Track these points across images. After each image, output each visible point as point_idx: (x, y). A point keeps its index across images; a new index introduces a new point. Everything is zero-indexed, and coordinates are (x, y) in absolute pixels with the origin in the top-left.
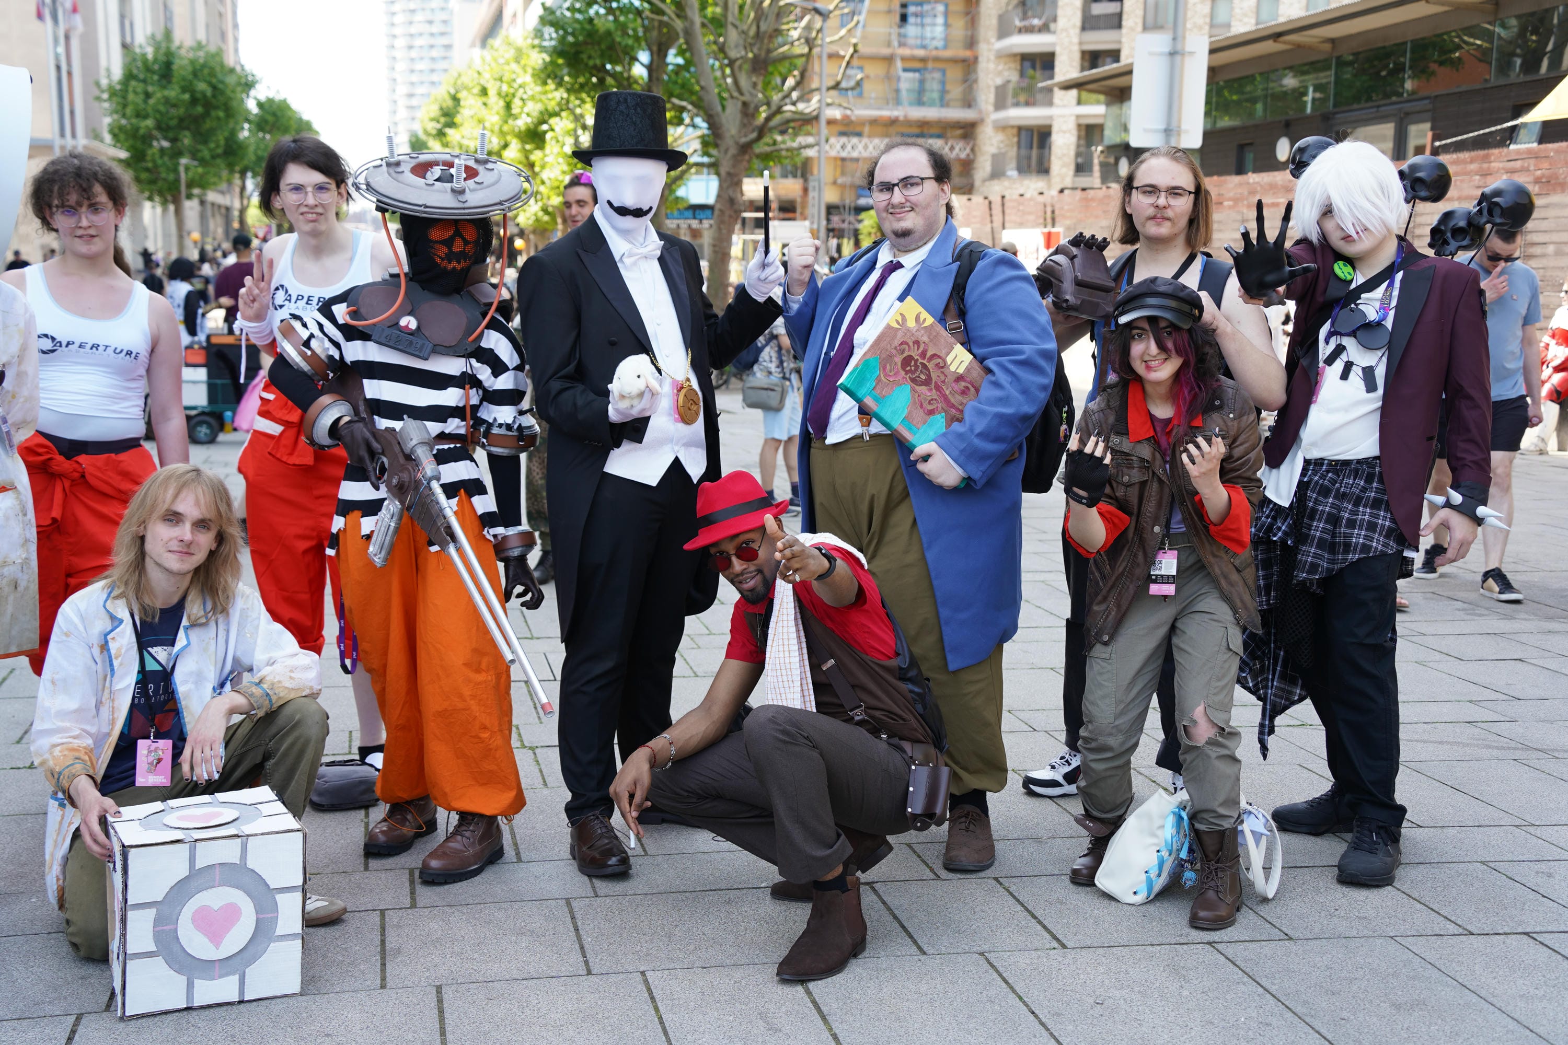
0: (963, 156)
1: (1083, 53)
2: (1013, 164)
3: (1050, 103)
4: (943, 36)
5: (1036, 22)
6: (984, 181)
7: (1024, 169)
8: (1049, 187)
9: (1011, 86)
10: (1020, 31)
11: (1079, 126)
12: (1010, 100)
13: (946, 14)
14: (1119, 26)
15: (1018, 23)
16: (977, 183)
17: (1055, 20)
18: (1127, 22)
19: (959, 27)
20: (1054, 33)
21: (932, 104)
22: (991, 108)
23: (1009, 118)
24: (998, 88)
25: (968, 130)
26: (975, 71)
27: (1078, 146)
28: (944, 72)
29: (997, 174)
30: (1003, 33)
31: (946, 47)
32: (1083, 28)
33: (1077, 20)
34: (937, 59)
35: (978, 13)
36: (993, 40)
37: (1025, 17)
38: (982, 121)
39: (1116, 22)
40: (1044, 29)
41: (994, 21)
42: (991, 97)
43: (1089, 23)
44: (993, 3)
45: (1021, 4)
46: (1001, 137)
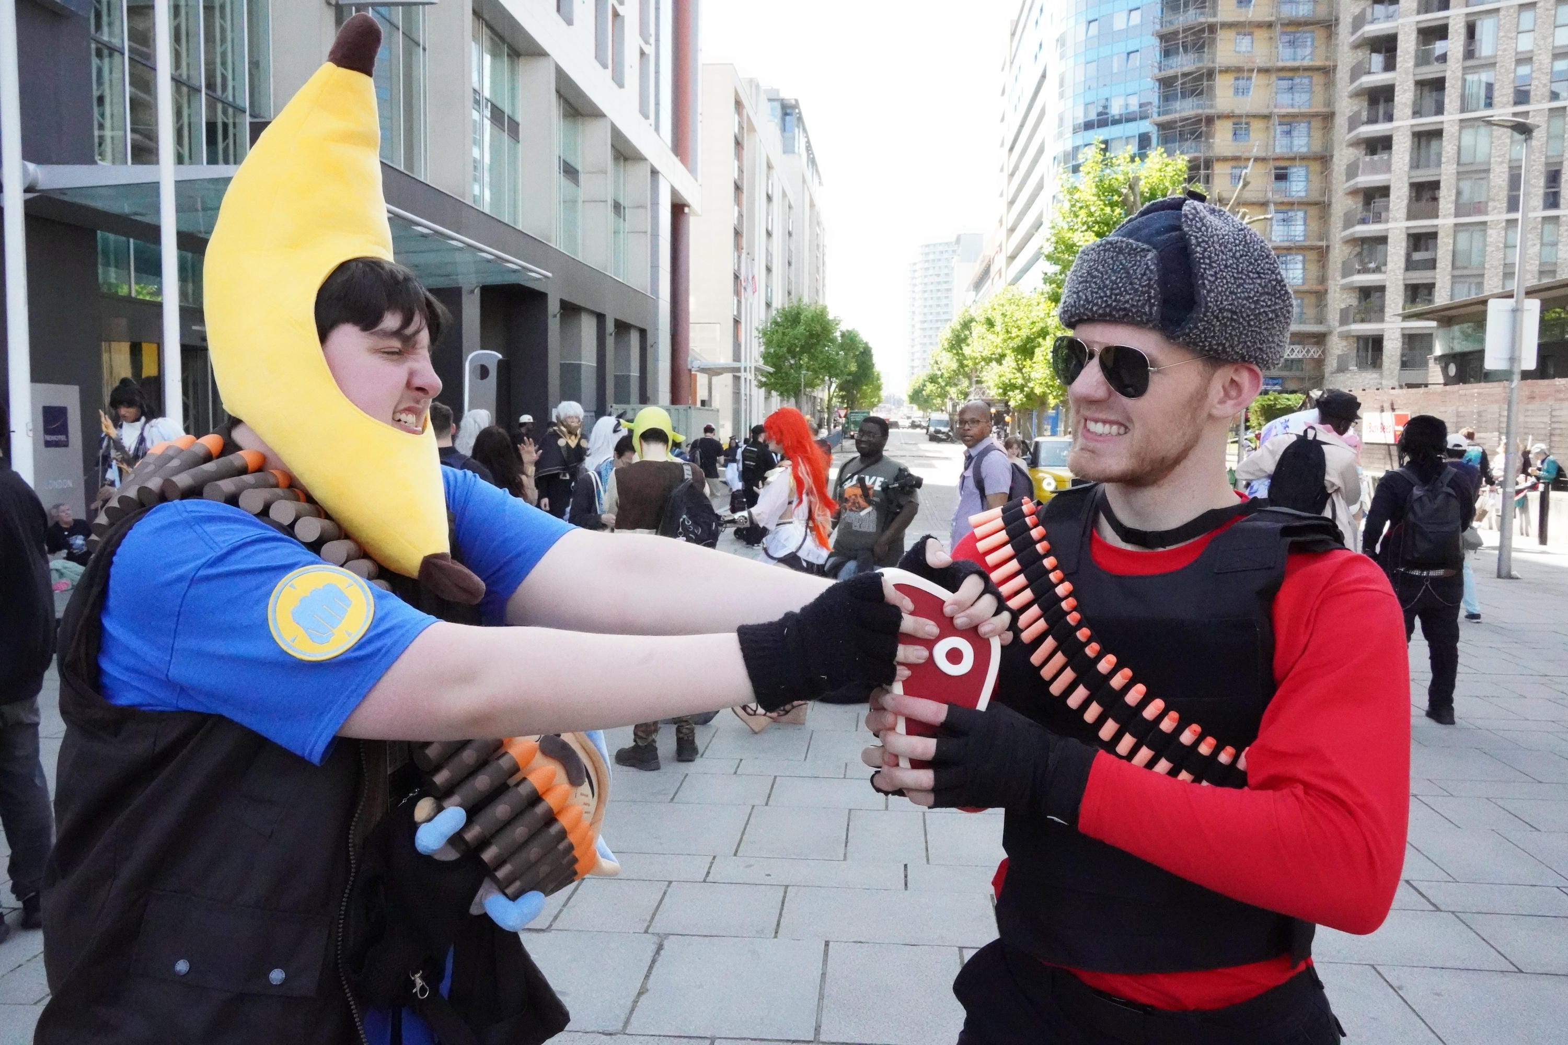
0: (1316, 356)
1: (1407, 286)
2: (1354, 363)
3: (1382, 320)
4: (1301, 276)
5: (1371, 265)
6: (1333, 373)
7: (1362, 365)
8: (1382, 377)
9: (1352, 309)
10: (1359, 272)
11: (1404, 335)
12: (1351, 319)
13: (1304, 262)
14: (1434, 268)
15: (1357, 267)
16: (1326, 375)
17: (1385, 264)
18: (1440, 264)
19: (1313, 269)
20: (1385, 272)
22: (1337, 324)
23: (1349, 331)
24: (1342, 310)
25: (1320, 339)
26: (1325, 299)
27: (1403, 349)
28: (1302, 302)
29: (1342, 369)
30: (1346, 272)
31: (1303, 284)
32: (1407, 269)
33: (1402, 263)
35: (1328, 260)
36: (1339, 278)
37: (1362, 262)
38: (1330, 333)
39: (1432, 264)
40: (1378, 270)
41: (1340, 266)
42: (1338, 317)
43: (1410, 265)
44: (1339, 253)
45: (1360, 254)
46: (1344, 343)
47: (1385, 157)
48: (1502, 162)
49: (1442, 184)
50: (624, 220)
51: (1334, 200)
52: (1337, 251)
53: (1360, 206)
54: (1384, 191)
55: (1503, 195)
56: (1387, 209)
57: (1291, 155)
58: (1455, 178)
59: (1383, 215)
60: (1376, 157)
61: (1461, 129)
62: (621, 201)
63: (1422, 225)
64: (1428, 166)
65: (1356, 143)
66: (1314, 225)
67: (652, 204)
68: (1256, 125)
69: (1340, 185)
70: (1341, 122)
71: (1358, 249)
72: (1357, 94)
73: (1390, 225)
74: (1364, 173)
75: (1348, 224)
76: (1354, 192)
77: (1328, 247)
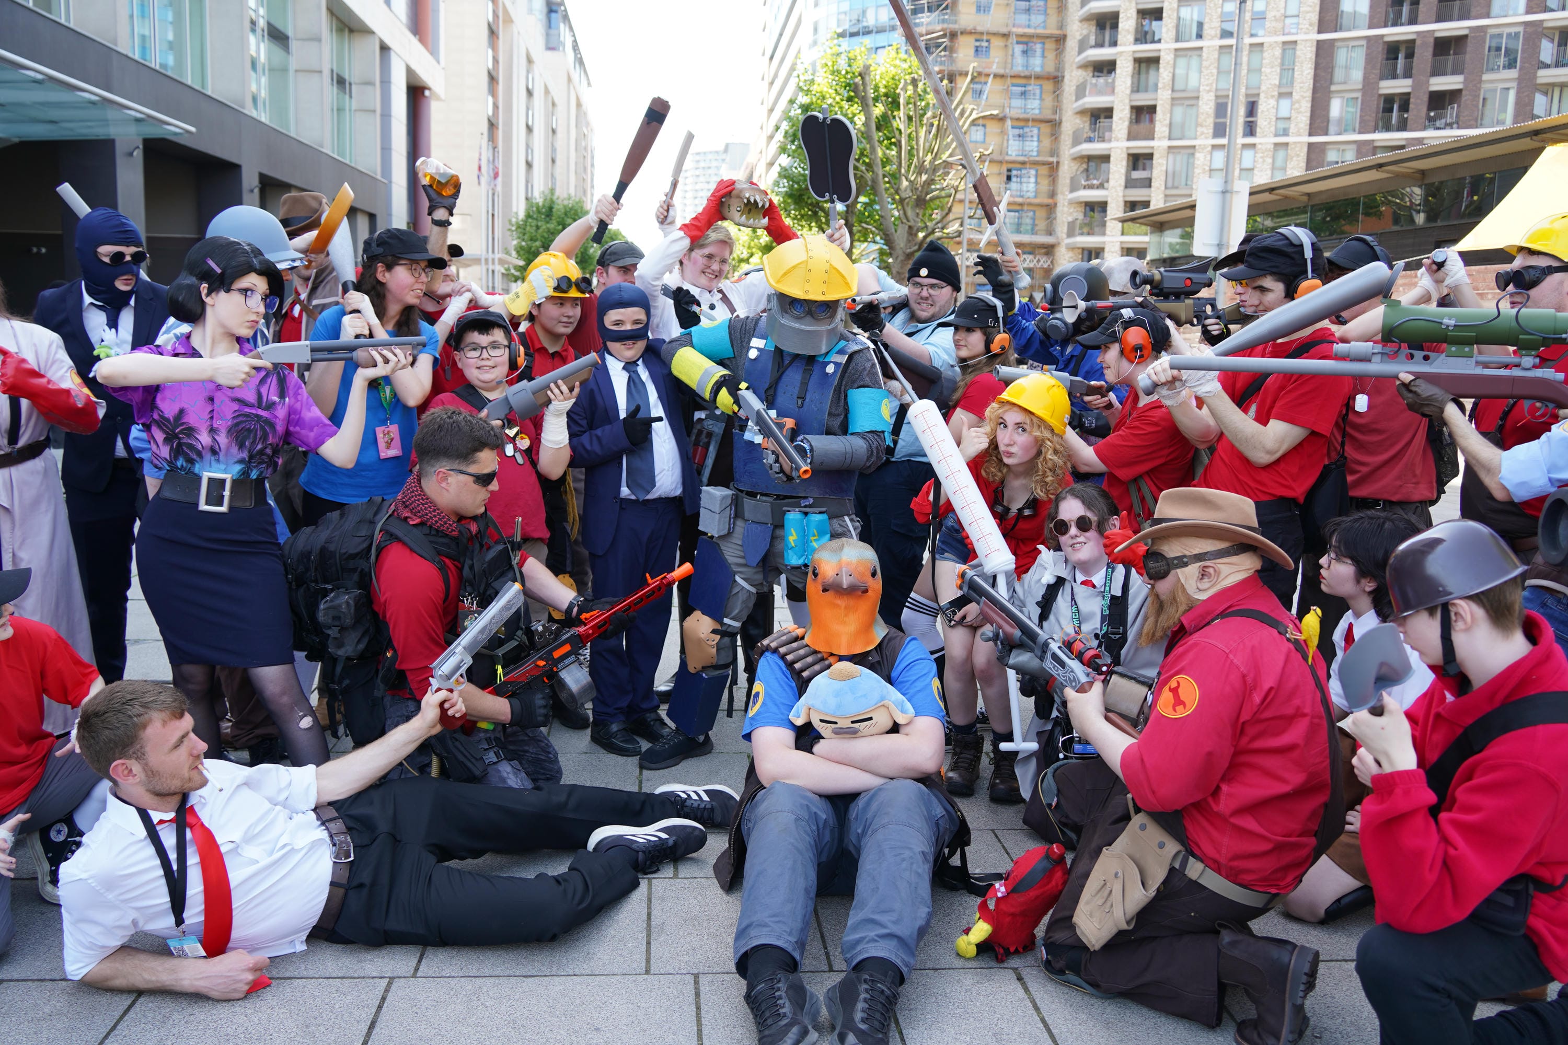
0: (1046, 266)
1: (1126, 202)
3: (1104, 234)
5: (1095, 182)
9: (1078, 222)
13: (1036, 176)
14: (1150, 186)
15: (1083, 183)
17: (1108, 181)
18: (1154, 184)
19: (1045, 184)
20: (1107, 189)
21: (1026, 232)
23: (1076, 242)
24: (1069, 224)
25: (1049, 250)
30: (1073, 188)
32: (1126, 187)
34: (1030, 204)
36: (1067, 193)
37: (1088, 179)
38: (1058, 244)
39: (1148, 183)
40: (1101, 186)
41: (1068, 181)
42: (1065, 229)
43: (1130, 183)
44: (1068, 169)
45: (1087, 170)
46: (1070, 254)
47: (1110, 80)
48: (1209, 91)
49: (1158, 109)
50: (351, 96)
51: (1064, 119)
52: (1066, 167)
53: (1087, 124)
54: (1108, 112)
55: (1210, 121)
56: (1110, 129)
57: (1027, 73)
58: (1169, 102)
59: (1107, 134)
60: (1101, 80)
61: (1176, 56)
62: (347, 77)
63: (1140, 146)
64: (1146, 91)
65: (1084, 66)
66: (1047, 142)
67: (382, 82)
68: (997, 42)
69: (1071, 105)
70: (1072, 44)
71: (1085, 166)
72: (1087, 19)
73: (1113, 144)
74: (1091, 94)
75: (1076, 142)
76: (1082, 112)
77: (1058, 163)
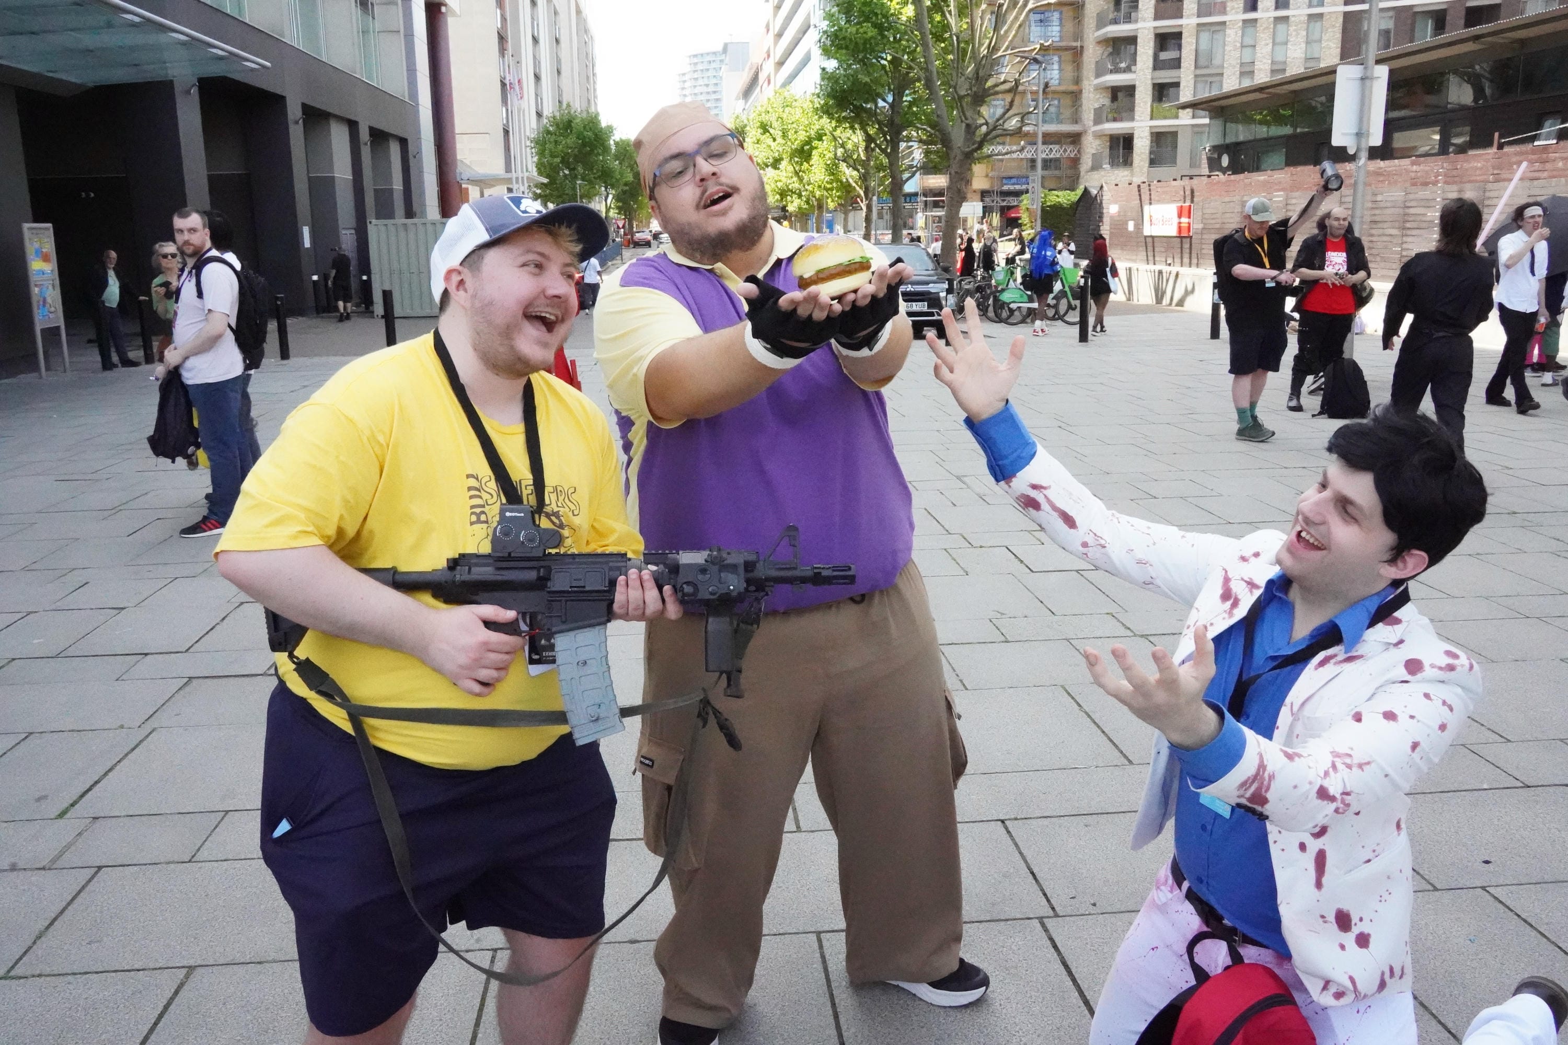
0: (1072, 156)
1: (1154, 85)
2: (1107, 161)
3: (1132, 119)
4: (1057, 76)
5: (1122, 65)
6: (1088, 171)
7: (1114, 163)
8: (1132, 175)
9: (1105, 109)
10: (1111, 72)
11: (1151, 133)
12: (1104, 118)
13: (1060, 62)
14: (1179, 67)
15: (1109, 66)
16: (1082, 174)
17: (1135, 64)
18: (1184, 64)
19: (1069, 68)
20: (1134, 72)
21: (1051, 122)
22: (1091, 123)
23: (1104, 130)
24: (1095, 110)
25: (1075, 139)
26: (1080, 99)
27: (1151, 147)
28: (1059, 101)
29: (1096, 167)
30: (1099, 73)
31: (1060, 84)
32: (1155, 68)
33: (1150, 64)
34: (1055, 92)
35: (1082, 62)
36: (1092, 79)
37: (1114, 61)
38: (1085, 132)
39: (1176, 64)
40: (1128, 70)
41: (1093, 66)
42: (1092, 116)
43: (1158, 65)
44: (1092, 53)
45: (1111, 54)
46: (1098, 142)
50: (374, 18)
51: (1087, 2)
53: (1111, 6)
56: (1136, 9)
59: (1133, 15)
63: (1167, 24)
66: (1069, 26)
67: (404, 1)
71: (1110, 49)
73: (1140, 25)
75: (1101, 24)
77: (1082, 47)
